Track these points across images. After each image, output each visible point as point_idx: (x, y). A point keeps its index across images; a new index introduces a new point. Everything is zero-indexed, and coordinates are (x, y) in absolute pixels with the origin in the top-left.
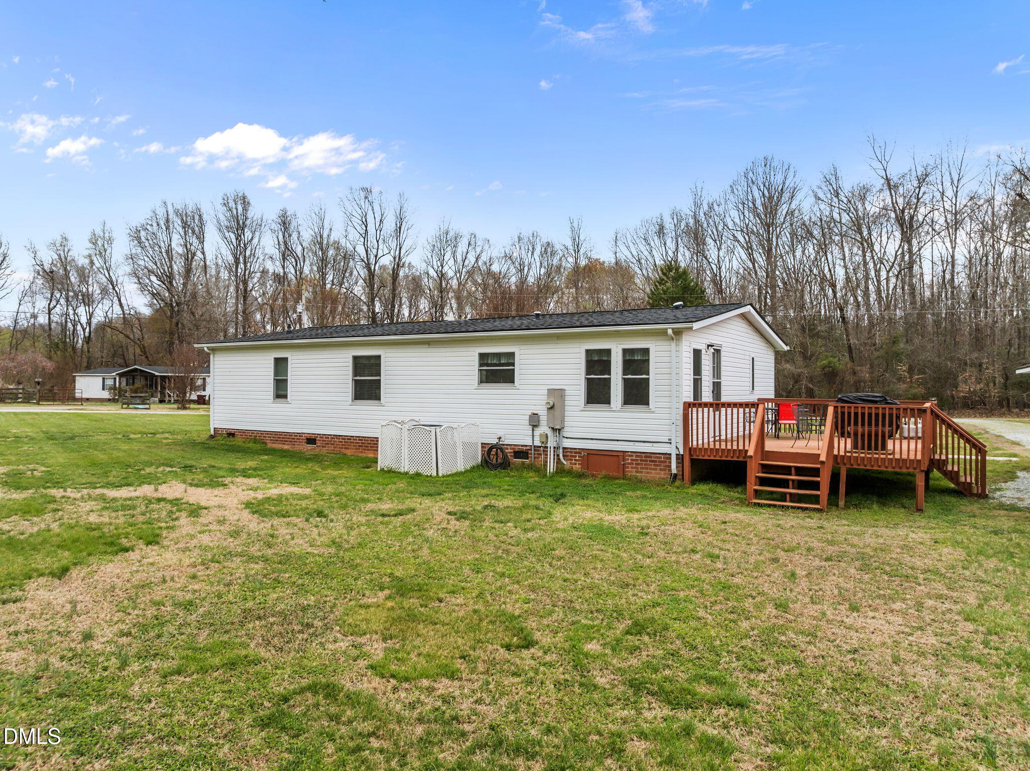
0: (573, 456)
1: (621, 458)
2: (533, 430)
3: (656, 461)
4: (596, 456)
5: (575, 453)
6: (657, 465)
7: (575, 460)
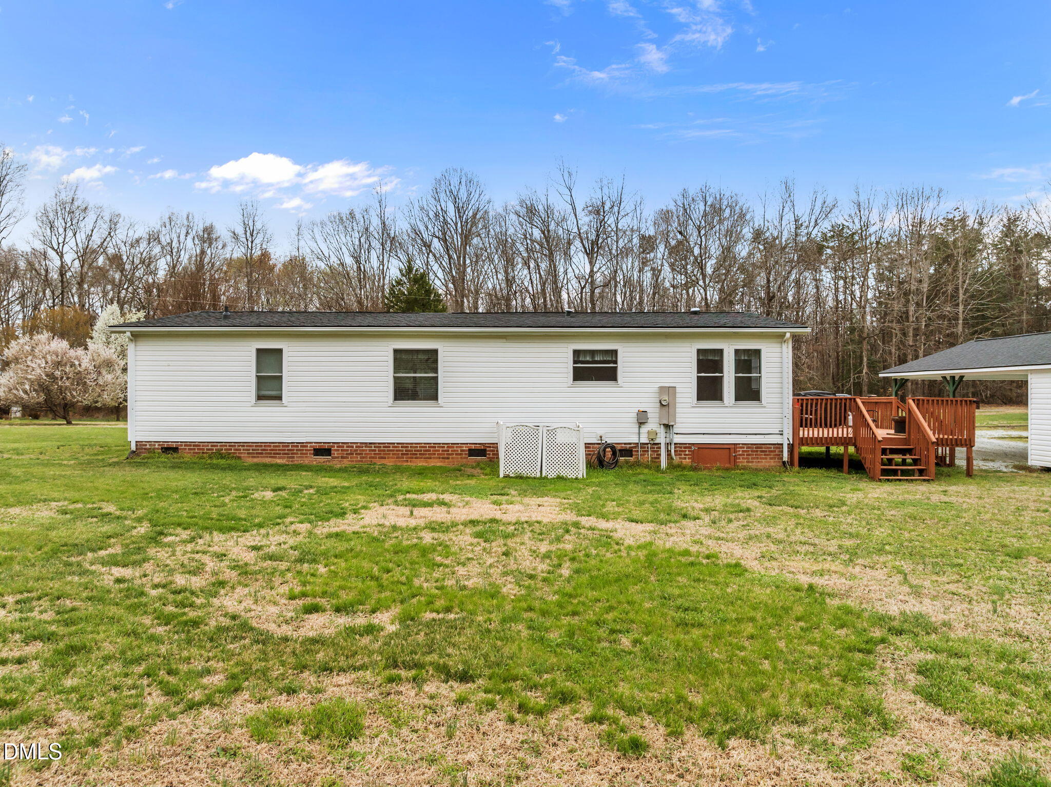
0: (682, 451)
1: (732, 450)
2: (640, 427)
3: (766, 451)
4: (707, 450)
5: (685, 448)
6: (767, 455)
7: (685, 455)
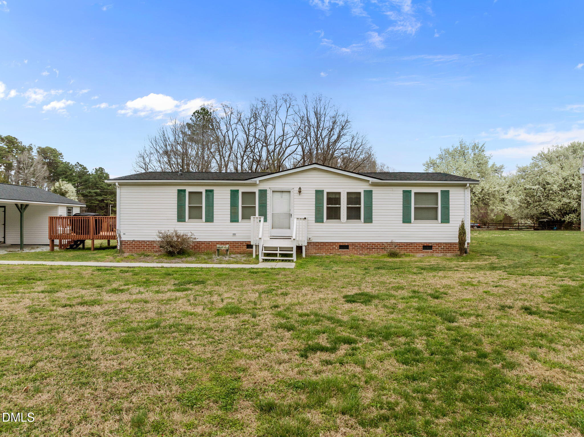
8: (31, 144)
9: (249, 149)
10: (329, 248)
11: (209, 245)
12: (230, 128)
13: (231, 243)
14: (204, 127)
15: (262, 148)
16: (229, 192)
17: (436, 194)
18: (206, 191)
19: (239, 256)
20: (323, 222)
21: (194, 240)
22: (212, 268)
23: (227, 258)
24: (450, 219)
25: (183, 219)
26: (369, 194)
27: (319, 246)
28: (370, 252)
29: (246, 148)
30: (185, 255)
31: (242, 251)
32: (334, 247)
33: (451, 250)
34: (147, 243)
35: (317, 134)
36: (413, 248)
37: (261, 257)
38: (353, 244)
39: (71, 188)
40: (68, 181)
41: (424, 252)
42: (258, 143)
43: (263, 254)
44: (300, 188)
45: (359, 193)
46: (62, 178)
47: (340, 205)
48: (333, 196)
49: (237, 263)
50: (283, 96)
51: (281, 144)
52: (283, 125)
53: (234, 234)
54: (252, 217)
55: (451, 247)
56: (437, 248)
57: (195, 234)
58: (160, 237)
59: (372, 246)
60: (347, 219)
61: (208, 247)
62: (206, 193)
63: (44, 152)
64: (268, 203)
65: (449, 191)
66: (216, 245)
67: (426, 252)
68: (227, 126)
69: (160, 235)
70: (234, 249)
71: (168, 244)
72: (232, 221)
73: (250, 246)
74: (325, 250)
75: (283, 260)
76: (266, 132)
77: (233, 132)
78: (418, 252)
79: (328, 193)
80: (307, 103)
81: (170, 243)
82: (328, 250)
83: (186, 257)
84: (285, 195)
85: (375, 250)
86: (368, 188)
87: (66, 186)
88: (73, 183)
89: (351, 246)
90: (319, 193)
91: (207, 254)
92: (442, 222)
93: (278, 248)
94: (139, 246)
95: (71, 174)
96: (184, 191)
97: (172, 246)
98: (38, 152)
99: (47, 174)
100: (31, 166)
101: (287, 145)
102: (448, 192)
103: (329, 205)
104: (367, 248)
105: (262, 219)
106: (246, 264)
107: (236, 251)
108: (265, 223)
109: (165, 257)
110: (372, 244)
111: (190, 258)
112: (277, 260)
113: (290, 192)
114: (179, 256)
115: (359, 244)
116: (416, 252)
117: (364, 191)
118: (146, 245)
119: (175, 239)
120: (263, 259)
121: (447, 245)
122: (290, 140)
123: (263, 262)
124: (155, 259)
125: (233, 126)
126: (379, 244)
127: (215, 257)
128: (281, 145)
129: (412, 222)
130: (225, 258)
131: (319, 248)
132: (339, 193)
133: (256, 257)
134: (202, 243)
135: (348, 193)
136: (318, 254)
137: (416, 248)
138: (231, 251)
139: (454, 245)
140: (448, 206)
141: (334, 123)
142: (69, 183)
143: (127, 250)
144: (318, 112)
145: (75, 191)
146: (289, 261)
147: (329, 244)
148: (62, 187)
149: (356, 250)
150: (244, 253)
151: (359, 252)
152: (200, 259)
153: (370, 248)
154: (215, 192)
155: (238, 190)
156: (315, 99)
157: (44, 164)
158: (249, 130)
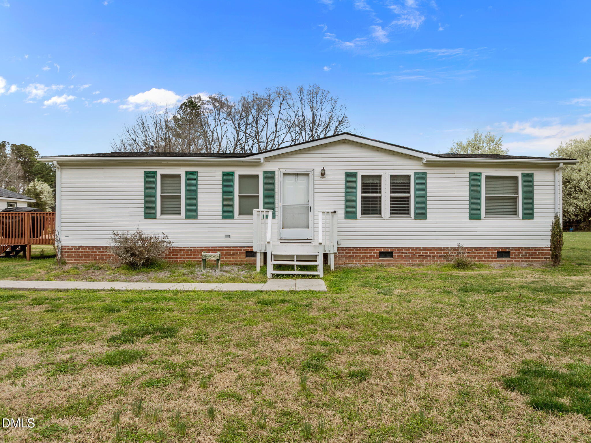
8: (5, 142)
9: (238, 146)
10: (365, 256)
11: (191, 252)
12: (219, 123)
13: (222, 250)
14: (191, 121)
15: (252, 146)
16: (221, 175)
17: (516, 178)
18: (187, 173)
19: (235, 268)
20: (355, 218)
21: (168, 245)
22: (194, 291)
23: (218, 273)
24: (535, 214)
25: (152, 215)
26: (422, 177)
27: (350, 253)
28: (423, 261)
29: (236, 145)
30: (154, 267)
31: (239, 261)
32: (372, 254)
33: (536, 258)
34: (100, 249)
35: (313, 129)
36: (483, 256)
37: (270, 271)
38: (400, 250)
39: (47, 189)
40: (45, 181)
41: (498, 261)
42: (248, 140)
43: (272, 266)
44: (323, 168)
45: (408, 177)
46: (38, 178)
47: (380, 193)
48: (371, 181)
49: (233, 280)
50: (277, 89)
51: (274, 140)
52: (276, 120)
53: (228, 237)
54: (255, 211)
55: (536, 253)
56: (517, 255)
57: (170, 237)
58: (116, 241)
59: (426, 253)
60: (391, 214)
61: (189, 255)
62: (186, 176)
63: (18, 150)
64: (276, 191)
65: (533, 174)
66: (201, 253)
67: (501, 261)
68: (215, 122)
69: (116, 237)
70: (228, 258)
71: (127, 252)
72: (224, 217)
73: (250, 253)
74: (359, 258)
75: (303, 276)
76: (257, 128)
77: (222, 127)
78: (491, 261)
79: (363, 177)
80: (302, 96)
81: (131, 250)
82: (364, 258)
83: (156, 271)
84: (302, 180)
85: (430, 259)
86: (421, 169)
87: (42, 186)
88: (50, 183)
89: (395, 253)
90: (350, 176)
91: (188, 266)
92: (523, 219)
93: (295, 257)
94: (88, 254)
95: (48, 174)
96: (155, 173)
97: (133, 255)
98: (12, 149)
99: (21, 173)
100: (3, 164)
101: (280, 142)
102: (531, 175)
103: (364, 193)
104: (419, 255)
105: (270, 214)
106: (248, 282)
107: (230, 261)
108: (274, 220)
109: (123, 272)
110: (426, 250)
111: (162, 273)
112: (294, 275)
113: (308, 175)
114: (144, 269)
115: (407, 250)
116: (488, 261)
117: (416, 174)
118: (99, 252)
119: (139, 243)
120: (273, 274)
121: (530, 250)
122: (283, 136)
123: (273, 278)
124: (109, 275)
125: (223, 121)
126: (437, 250)
127: (200, 271)
128: (274, 142)
129: (482, 218)
130: (214, 272)
131: (350, 256)
132: (379, 177)
133: (261, 270)
134: (180, 250)
135: (393, 177)
136: (350, 265)
137: (488, 255)
138: (223, 261)
139: (539, 250)
140: (531, 195)
141: (331, 118)
142: (45, 183)
143: (72, 260)
144: (315, 106)
145: (51, 192)
146: (313, 276)
147: (365, 250)
148: (37, 187)
149: (403, 258)
150: (241, 264)
151: (407, 261)
152: (176, 274)
153: (424, 256)
154: (199, 175)
155: (233, 172)
156: (312, 91)
157: (17, 162)
158: (239, 125)
